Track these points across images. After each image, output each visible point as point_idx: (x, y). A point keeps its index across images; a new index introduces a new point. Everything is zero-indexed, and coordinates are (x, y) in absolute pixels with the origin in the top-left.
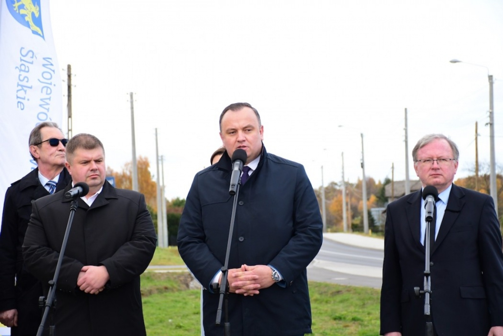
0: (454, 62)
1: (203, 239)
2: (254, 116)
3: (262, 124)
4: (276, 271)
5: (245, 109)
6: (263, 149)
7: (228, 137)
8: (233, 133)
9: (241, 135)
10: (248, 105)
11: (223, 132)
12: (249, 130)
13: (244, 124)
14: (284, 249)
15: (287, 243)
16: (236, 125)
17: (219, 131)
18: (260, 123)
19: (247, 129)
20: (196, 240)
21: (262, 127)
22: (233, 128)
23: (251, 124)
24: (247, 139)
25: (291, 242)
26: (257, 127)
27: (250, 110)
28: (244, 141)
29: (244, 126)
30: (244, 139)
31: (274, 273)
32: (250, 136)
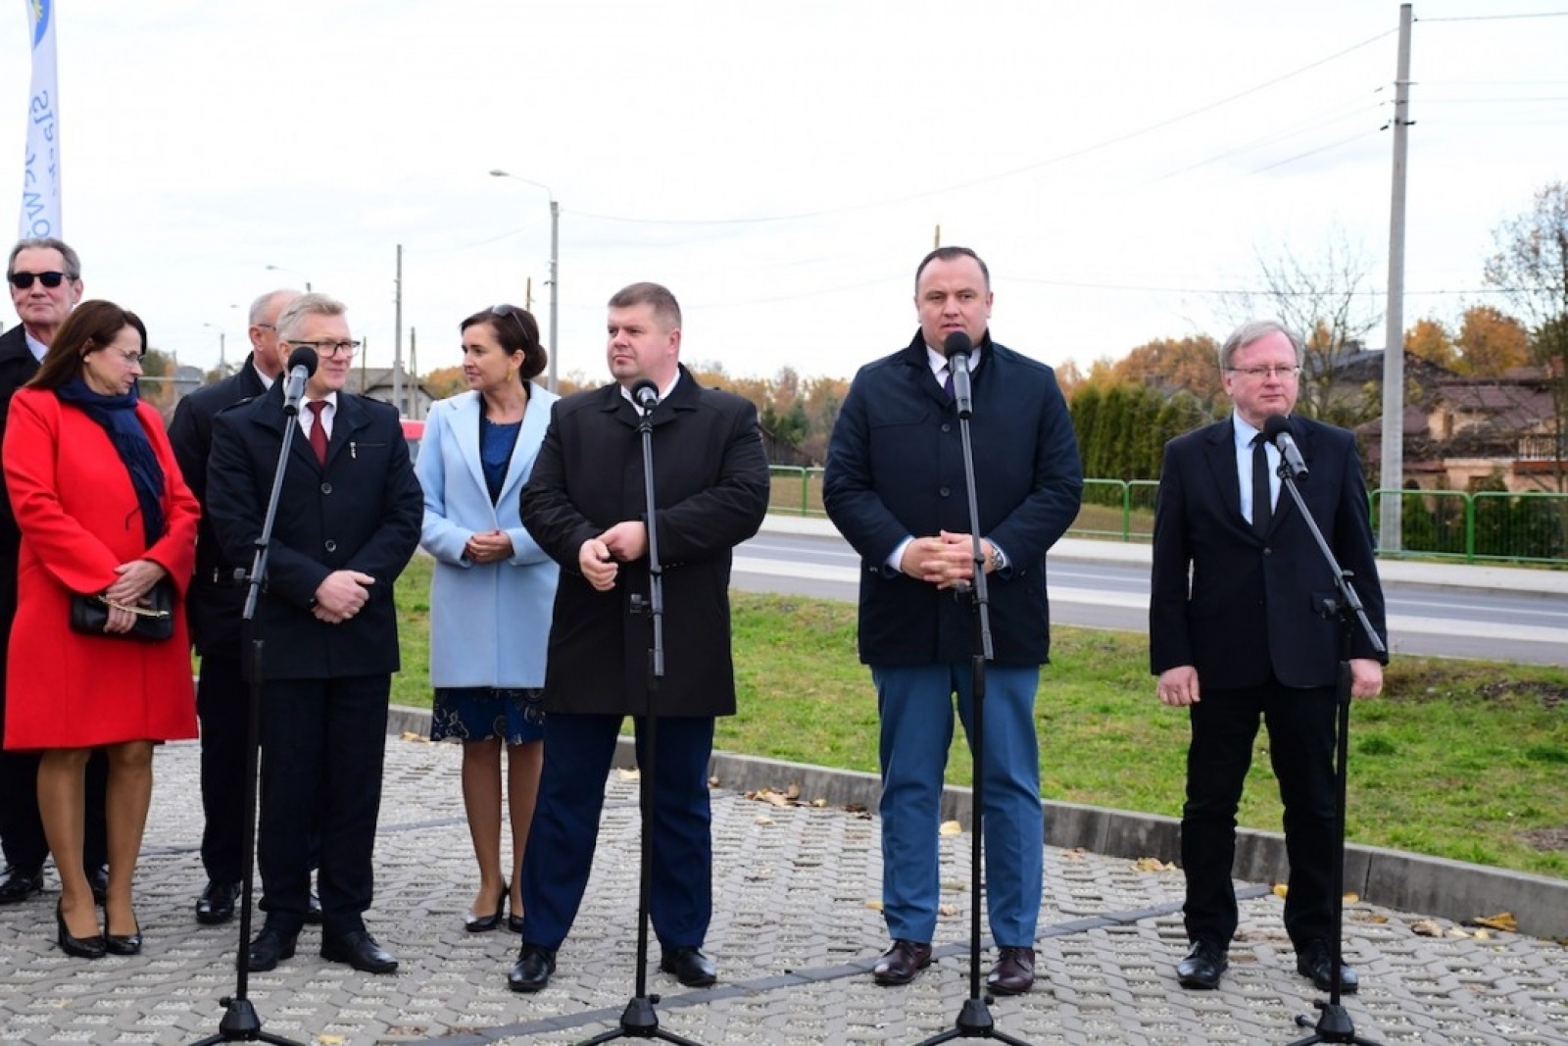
0: (498, 174)
1: (870, 485)
2: (979, 273)
3: (993, 288)
4: (999, 550)
5: (965, 259)
6: (987, 334)
7: (929, 306)
8: (937, 298)
9: (952, 305)
10: (970, 253)
11: (921, 296)
12: (967, 297)
13: (961, 285)
14: (1016, 512)
15: (1022, 501)
16: (944, 285)
17: (913, 293)
18: (988, 286)
19: (964, 295)
20: (858, 486)
21: (992, 295)
22: (940, 289)
23: (974, 286)
24: (961, 313)
25: (1028, 501)
26: (982, 293)
27: (972, 261)
28: (956, 315)
29: (960, 288)
30: (957, 312)
31: (996, 553)
32: (970, 308)
